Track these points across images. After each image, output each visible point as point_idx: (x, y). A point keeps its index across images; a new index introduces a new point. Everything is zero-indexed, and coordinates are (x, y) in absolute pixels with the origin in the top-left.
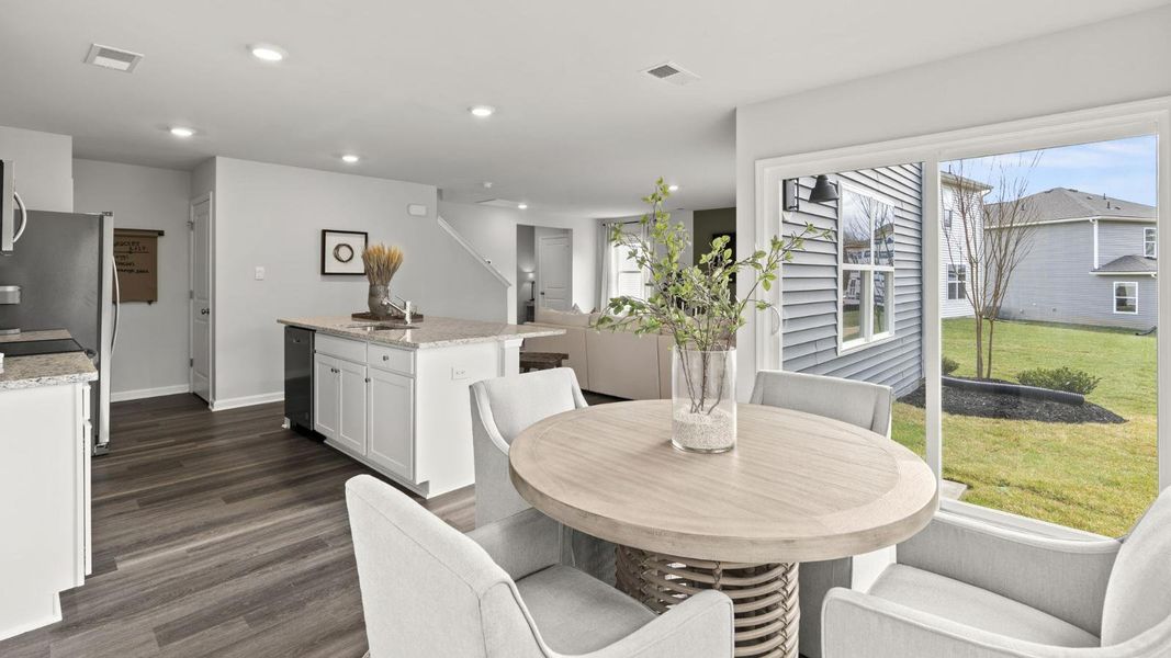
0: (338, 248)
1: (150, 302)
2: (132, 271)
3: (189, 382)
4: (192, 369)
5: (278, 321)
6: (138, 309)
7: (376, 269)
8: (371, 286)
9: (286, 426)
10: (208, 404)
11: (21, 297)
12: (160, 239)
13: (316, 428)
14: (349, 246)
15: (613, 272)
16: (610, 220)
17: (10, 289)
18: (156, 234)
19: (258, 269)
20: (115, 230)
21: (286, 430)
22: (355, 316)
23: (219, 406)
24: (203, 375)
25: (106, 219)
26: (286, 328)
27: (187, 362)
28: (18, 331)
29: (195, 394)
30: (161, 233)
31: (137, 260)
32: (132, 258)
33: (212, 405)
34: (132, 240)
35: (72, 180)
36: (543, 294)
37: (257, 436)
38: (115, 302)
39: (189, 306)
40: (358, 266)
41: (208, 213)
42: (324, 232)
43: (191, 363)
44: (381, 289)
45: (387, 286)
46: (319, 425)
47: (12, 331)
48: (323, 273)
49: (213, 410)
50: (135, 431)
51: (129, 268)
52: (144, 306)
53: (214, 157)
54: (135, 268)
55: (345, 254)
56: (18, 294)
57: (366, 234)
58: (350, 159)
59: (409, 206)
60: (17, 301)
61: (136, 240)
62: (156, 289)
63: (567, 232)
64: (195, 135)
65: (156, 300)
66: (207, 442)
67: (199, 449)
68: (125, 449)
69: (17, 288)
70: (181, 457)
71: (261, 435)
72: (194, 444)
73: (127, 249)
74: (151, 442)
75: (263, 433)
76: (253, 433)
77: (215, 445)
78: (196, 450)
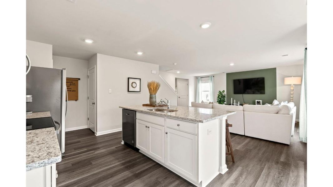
0: (132, 83)
1: (76, 100)
2: (71, 91)
3: (87, 125)
4: (88, 121)
5: (120, 107)
6: (73, 102)
9: (123, 143)
10: (94, 133)
11: (33, 99)
12: (79, 81)
13: (137, 147)
14: (135, 83)
15: (200, 91)
16: (199, 77)
17: (29, 96)
18: (78, 79)
19: (110, 90)
20: (67, 78)
21: (123, 145)
22: (144, 105)
23: (98, 134)
24: (93, 124)
25: (64, 71)
26: (122, 109)
27: (87, 119)
28: (31, 112)
29: (89, 129)
30: (79, 79)
32: (71, 87)
33: (96, 134)
34: (71, 81)
35: (52, 60)
36: (179, 97)
37: (114, 148)
38: (66, 101)
39: (87, 101)
41: (94, 72)
42: (129, 78)
43: (88, 119)
44: (153, 96)
45: (156, 94)
46: (138, 146)
47: (28, 113)
48: (128, 91)
49: (97, 136)
50: (72, 145)
51: (70, 90)
52: (75, 101)
53: (97, 54)
55: (134, 85)
56: (31, 98)
57: (140, 79)
58: (140, 53)
59: (152, 71)
60: (31, 101)
62: (78, 96)
63: (187, 80)
64: (93, 43)
65: (78, 100)
66: (98, 151)
67: (96, 154)
68: (70, 154)
69: (31, 96)
70: (90, 158)
71: (116, 148)
72: (93, 151)
73: (69, 84)
74: (79, 150)
75: (116, 147)
76: (112, 147)
77: (101, 152)
78: (95, 155)
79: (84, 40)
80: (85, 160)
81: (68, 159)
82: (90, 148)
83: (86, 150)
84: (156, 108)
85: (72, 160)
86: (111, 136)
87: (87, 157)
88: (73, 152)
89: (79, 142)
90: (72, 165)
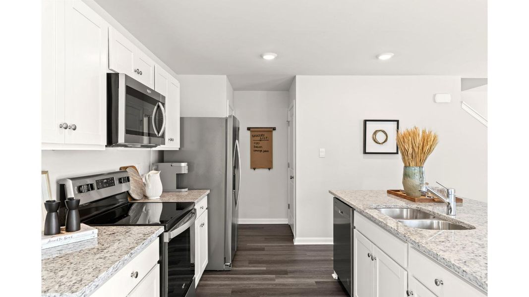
0: (375, 133)
1: (269, 169)
2: (261, 151)
3: (287, 217)
4: (289, 210)
5: (329, 192)
6: (262, 172)
7: (411, 150)
8: (405, 167)
9: (335, 276)
10: (293, 237)
12: (274, 132)
14: (383, 132)
17: (183, 164)
18: (272, 130)
19: (321, 150)
22: (389, 192)
23: (298, 241)
24: (292, 217)
25: (229, 120)
26: (334, 198)
27: (286, 206)
28: (186, 190)
29: (289, 225)
30: (274, 129)
31: (263, 144)
32: (262, 143)
33: (295, 240)
34: (261, 133)
37: (313, 281)
39: (288, 171)
40: (391, 146)
42: (365, 121)
43: (289, 206)
44: (415, 170)
45: (421, 167)
47: (183, 190)
48: (365, 153)
49: (295, 244)
51: (260, 149)
52: (266, 171)
53: (295, 77)
54: (262, 149)
55: (380, 137)
56: (187, 167)
57: (398, 121)
58: (386, 57)
59: (435, 95)
60: (186, 172)
61: (263, 133)
64: (276, 58)
65: (272, 168)
66: (281, 278)
67: (275, 284)
68: (240, 269)
69: (186, 164)
70: (261, 289)
71: (316, 282)
72: (274, 276)
73: (258, 138)
74: (254, 267)
75: (317, 280)
76: (311, 278)
77: (286, 283)
78: (272, 284)
79: (261, 56)
80: (253, 290)
81: (232, 279)
82: (273, 268)
83: (265, 269)
84: (414, 206)
85: (237, 282)
86: (321, 251)
87: (259, 284)
88: (246, 266)
89: (263, 249)
90: (232, 292)
